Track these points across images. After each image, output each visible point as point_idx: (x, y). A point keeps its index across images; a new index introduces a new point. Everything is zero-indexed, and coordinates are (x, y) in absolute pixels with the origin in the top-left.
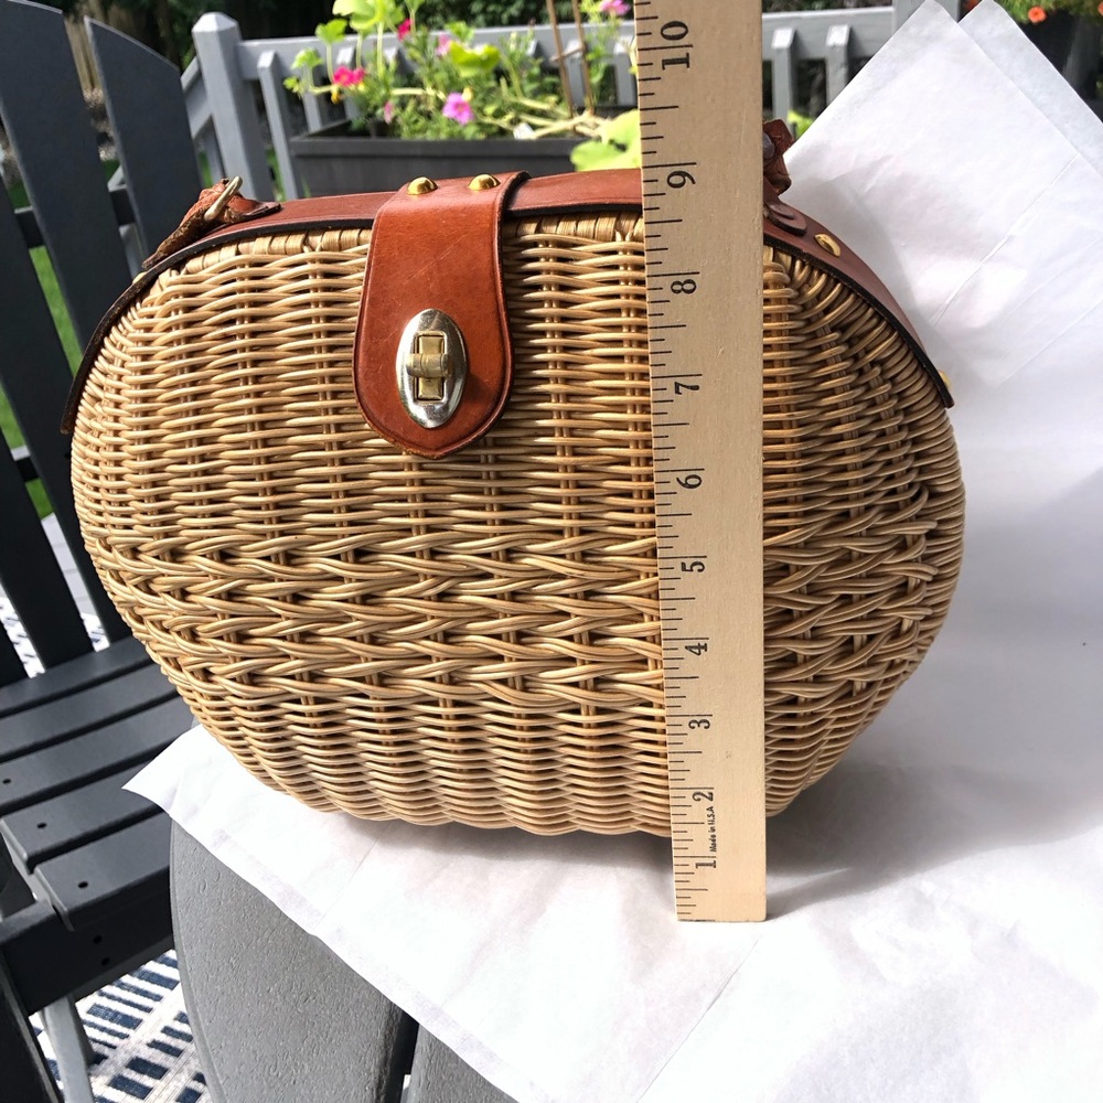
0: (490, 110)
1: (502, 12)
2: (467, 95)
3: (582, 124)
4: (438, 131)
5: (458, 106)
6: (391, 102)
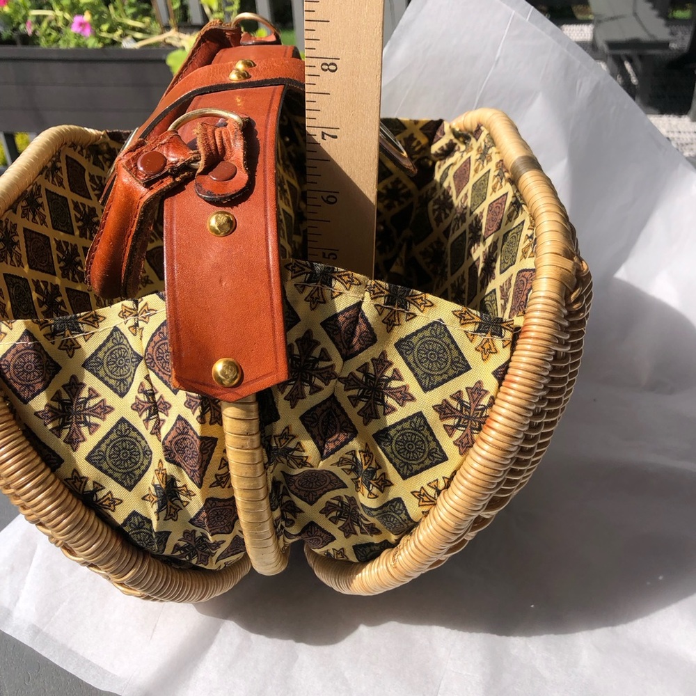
0: (105, 27)
2: (87, 17)
3: (170, 37)
4: (68, 42)
5: (81, 24)
6: (30, 19)
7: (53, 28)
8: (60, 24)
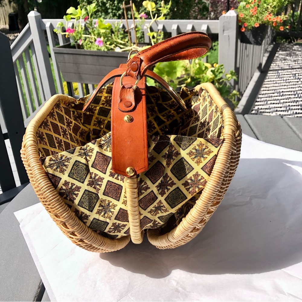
0: (108, 43)
1: (117, 12)
2: (102, 39)
3: (134, 48)
4: (94, 48)
5: (99, 41)
6: (82, 38)
7: (90, 42)
8: (93, 41)
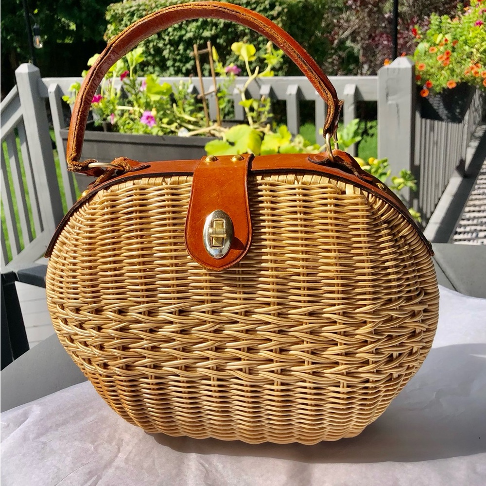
0: (165, 120)
1: (183, 67)
2: (153, 113)
3: (214, 130)
4: (138, 130)
5: (148, 117)
6: (116, 112)
7: (132, 119)
8: (137, 117)
